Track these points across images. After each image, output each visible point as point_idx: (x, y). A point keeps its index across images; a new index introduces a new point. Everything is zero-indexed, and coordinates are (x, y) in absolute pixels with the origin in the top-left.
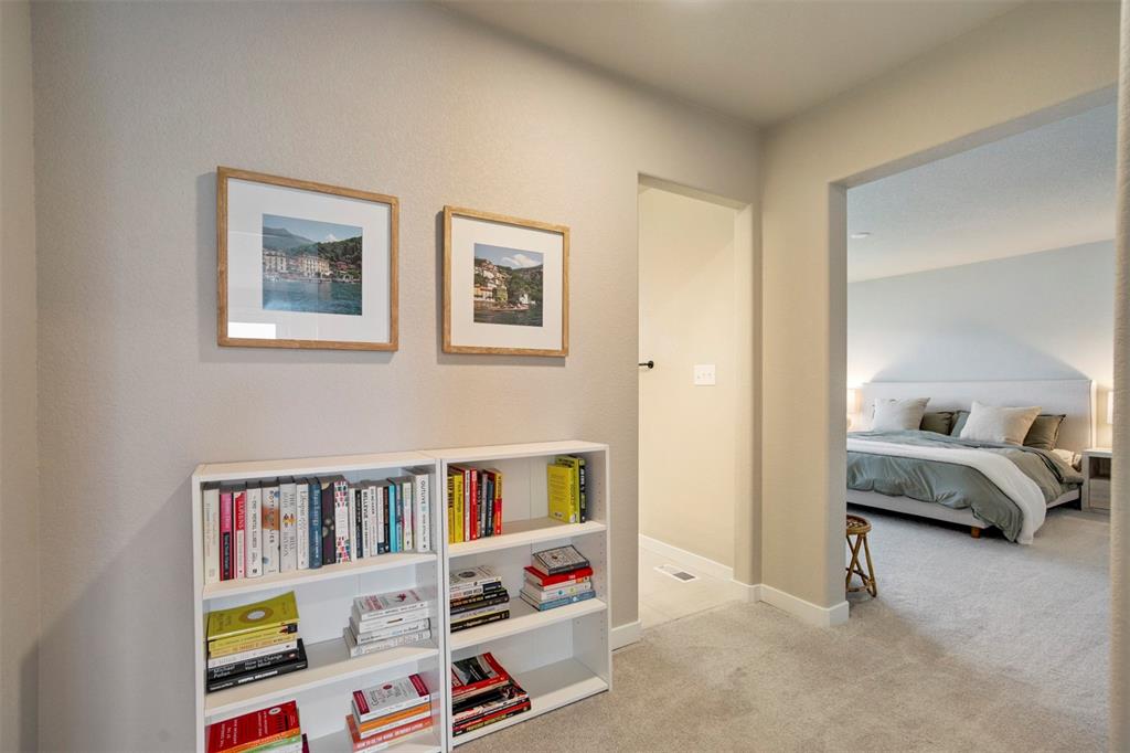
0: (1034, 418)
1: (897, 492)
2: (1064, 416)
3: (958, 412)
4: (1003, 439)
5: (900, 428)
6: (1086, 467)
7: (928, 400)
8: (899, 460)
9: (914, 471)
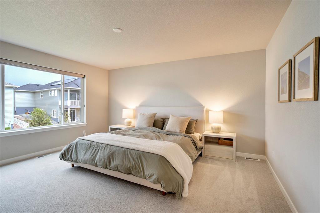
0: (189, 121)
1: (128, 172)
2: (197, 120)
3: (166, 118)
4: (179, 131)
5: (145, 126)
6: (203, 139)
7: (156, 114)
8: (132, 152)
9: (137, 159)
